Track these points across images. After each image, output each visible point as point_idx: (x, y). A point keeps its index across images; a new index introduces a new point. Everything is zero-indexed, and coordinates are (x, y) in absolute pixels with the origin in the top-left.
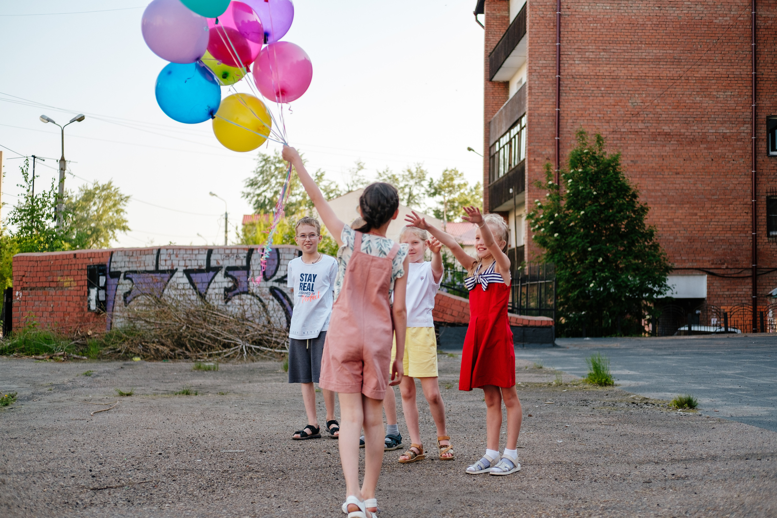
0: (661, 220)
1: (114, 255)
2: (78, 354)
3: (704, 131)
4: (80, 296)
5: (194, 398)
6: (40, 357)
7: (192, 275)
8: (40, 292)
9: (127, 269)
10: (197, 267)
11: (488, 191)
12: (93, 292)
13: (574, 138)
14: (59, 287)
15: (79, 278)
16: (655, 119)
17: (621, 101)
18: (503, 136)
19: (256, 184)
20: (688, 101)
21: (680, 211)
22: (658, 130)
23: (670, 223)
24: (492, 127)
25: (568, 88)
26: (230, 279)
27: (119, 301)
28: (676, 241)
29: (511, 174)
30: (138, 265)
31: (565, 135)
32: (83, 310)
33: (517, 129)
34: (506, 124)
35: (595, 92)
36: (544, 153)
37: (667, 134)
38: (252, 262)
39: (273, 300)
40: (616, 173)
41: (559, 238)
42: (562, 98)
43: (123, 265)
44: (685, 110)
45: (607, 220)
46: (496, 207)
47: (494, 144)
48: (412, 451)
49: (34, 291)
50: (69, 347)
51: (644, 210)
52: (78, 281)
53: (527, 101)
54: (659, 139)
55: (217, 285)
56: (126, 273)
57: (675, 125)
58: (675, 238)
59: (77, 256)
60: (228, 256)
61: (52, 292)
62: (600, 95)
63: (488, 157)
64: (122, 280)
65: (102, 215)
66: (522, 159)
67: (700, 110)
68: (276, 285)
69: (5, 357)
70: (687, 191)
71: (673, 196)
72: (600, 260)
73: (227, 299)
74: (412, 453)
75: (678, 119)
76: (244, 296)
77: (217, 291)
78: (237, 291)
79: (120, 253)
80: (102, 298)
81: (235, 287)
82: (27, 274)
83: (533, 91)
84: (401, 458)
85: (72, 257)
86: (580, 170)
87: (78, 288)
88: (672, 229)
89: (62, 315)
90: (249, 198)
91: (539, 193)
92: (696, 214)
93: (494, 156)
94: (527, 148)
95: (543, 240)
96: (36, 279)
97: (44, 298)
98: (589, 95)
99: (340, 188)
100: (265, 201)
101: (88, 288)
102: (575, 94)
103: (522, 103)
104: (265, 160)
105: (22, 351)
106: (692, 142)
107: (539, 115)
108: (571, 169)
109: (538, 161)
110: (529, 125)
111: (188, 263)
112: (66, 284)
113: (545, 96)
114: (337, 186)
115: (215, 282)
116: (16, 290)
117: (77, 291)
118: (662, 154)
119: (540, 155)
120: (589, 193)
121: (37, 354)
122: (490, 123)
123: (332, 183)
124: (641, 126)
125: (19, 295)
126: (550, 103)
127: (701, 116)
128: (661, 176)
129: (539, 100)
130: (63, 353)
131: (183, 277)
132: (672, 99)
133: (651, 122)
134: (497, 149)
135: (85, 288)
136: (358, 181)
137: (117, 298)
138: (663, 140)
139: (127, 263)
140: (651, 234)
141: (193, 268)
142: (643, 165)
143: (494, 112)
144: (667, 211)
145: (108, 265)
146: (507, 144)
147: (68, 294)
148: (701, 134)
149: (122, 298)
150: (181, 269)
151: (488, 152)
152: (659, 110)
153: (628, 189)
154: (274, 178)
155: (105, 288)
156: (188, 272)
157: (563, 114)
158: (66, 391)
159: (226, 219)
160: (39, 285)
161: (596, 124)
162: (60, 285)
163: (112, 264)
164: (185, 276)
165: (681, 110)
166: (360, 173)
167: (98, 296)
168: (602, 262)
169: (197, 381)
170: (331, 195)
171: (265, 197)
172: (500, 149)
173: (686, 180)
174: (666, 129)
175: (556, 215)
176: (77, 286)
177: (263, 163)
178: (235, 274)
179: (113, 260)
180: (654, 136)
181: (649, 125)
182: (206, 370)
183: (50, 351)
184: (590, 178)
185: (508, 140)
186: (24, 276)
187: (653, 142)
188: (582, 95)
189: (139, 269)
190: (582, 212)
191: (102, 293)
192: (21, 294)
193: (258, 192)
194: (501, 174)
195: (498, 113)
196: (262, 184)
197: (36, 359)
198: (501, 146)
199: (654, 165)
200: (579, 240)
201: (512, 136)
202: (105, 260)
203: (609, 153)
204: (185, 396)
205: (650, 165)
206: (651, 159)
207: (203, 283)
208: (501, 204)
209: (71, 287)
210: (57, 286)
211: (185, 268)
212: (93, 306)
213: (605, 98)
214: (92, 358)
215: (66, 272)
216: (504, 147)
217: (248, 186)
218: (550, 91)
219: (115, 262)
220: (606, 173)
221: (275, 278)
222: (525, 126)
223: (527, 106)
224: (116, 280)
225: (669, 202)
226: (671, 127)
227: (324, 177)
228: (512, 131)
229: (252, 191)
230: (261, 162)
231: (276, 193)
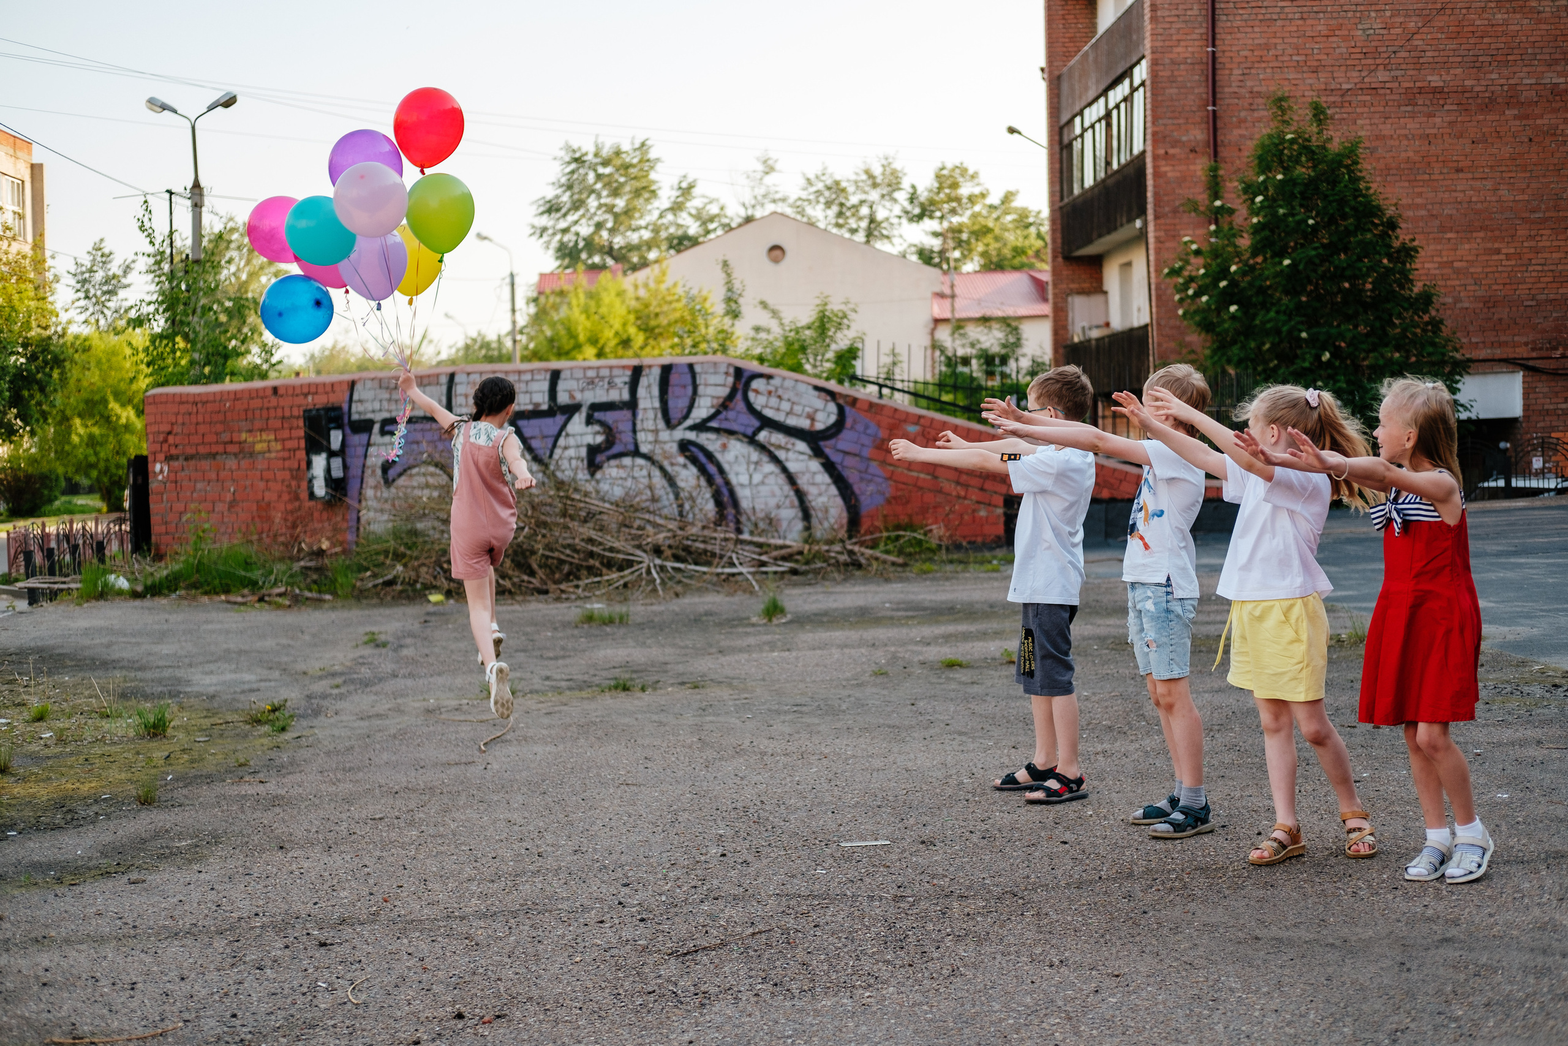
0: (1427, 265)
1: (358, 387)
2: (310, 590)
3: (1511, 82)
4: (291, 470)
5: (647, 697)
6: (232, 598)
7: (521, 423)
8: (205, 464)
9: (386, 415)
10: (530, 407)
11: (1058, 215)
12: (319, 462)
13: (1246, 105)
14: (245, 452)
15: (286, 434)
16: (1411, 60)
17: (1340, 27)
18: (1090, 104)
19: (558, 210)
20: (1478, 22)
21: (1467, 246)
22: (1418, 84)
23: (1446, 271)
24: (1065, 86)
25: (1231, 5)
26: (597, 428)
27: (373, 478)
28: (1459, 305)
29: (1110, 182)
31: (1227, 101)
32: (297, 498)
33: (1123, 89)
34: (1098, 82)
35: (1287, 10)
36: (1184, 139)
37: (1436, 91)
38: (641, 392)
39: (685, 466)
40: (1354, 180)
41: (1239, 314)
42: (1219, 24)
43: (377, 406)
44: (1472, 41)
45: (1339, 275)
46: (1079, 247)
47: (1071, 121)
48: (1275, 840)
49: (192, 463)
50: (291, 576)
51: (1408, 253)
52: (283, 440)
53: (1148, 34)
54: (1420, 102)
55: (571, 441)
56: (383, 422)
57: (1452, 71)
58: (1457, 300)
59: (280, 392)
60: (591, 382)
61: (231, 463)
62: (1297, 16)
63: (1057, 148)
64: (376, 437)
65: (246, 282)
66: (1136, 152)
67: (1503, 39)
68: (691, 436)
69: (162, 601)
70: (1479, 206)
71: (1451, 216)
72: (1327, 356)
73: (593, 466)
74: (1275, 845)
75: (1459, 59)
76: (627, 461)
77: (571, 452)
78: (616, 449)
79: (369, 384)
80: (337, 473)
81: (610, 442)
82: (177, 429)
83: (1159, 13)
84: (1254, 855)
85: (269, 392)
86: (1280, 177)
87: (286, 454)
88: (1449, 283)
89: (255, 508)
90: (545, 238)
91: (1177, 221)
92: (1498, 251)
93: (1070, 146)
94: (1149, 131)
95: (1205, 319)
96: (196, 439)
97: (213, 476)
98: (1275, 17)
99: (729, 212)
100: (576, 242)
101: (308, 454)
102: (1245, 17)
103: (1135, 37)
104: (576, 160)
105: (195, 586)
106: (1489, 104)
107: (1173, 62)
108: (1258, 175)
109: (1174, 156)
110: (1153, 83)
112: (259, 447)
113: (1186, 22)
114: (722, 208)
115: (567, 435)
116: (155, 461)
117: (284, 459)
118: (1428, 131)
119: (1176, 143)
120: (1299, 223)
121: (227, 591)
122: (1059, 77)
123: (711, 202)
124: (1382, 75)
125: (162, 471)
126: (1195, 36)
127: (1505, 51)
128: (1427, 177)
129: (1173, 31)
130: (282, 589)
132: (1446, 18)
133: (1404, 67)
134: (1078, 130)
135: (302, 454)
136: (764, 196)
137: (368, 472)
138: (1428, 102)
139: (385, 405)
140: (1426, 299)
142: (1388, 155)
143: (1068, 56)
144: (1439, 247)
145: (345, 407)
146: (1099, 120)
147: (265, 466)
148: (1506, 88)
149: (379, 472)
151: (1057, 138)
152: (1420, 43)
153: (1377, 211)
154: (593, 196)
155: (342, 452)
157: (1221, 58)
159: (513, 285)
160: (202, 450)
161: (1291, 76)
162: (247, 450)
163: (354, 406)
165: (1464, 41)
166: (769, 180)
167: (328, 470)
168: (1329, 361)
169: (609, 652)
170: (711, 226)
171: (577, 234)
172: (1084, 130)
173: (1478, 183)
174: (1435, 80)
175: (1233, 268)
176: (284, 449)
177: (573, 166)
178: (609, 417)
179: (356, 397)
180: (1411, 97)
181: (1399, 73)
182: (605, 624)
183: (253, 585)
184: (1301, 193)
185: (1102, 112)
186: (169, 433)
187: (1409, 108)
188: (1260, 17)
190: (1287, 262)
191: (337, 463)
192: (166, 469)
193: (563, 224)
194: (1089, 182)
195: (1077, 58)
196: (569, 210)
197: (228, 602)
198: (1087, 124)
199: (1411, 154)
200: (1283, 318)
201: (1111, 105)
202: (340, 398)
203: (1336, 139)
204: (623, 694)
205: (1403, 155)
206: (1405, 142)
207: (544, 437)
208: (1089, 241)
209: (269, 451)
210: (241, 451)
212: (320, 489)
213: (1309, 22)
214: (346, 597)
215: (258, 424)
216: (1092, 126)
217: (542, 213)
218: (1195, 12)
219: (360, 401)
220: (1334, 183)
221: (689, 422)
222: (1143, 84)
223: (1148, 43)
224: (364, 437)
225: (1443, 229)
226: (1444, 77)
227: (695, 191)
228: (1111, 94)
229: (550, 223)
230: (569, 163)
231: (599, 226)
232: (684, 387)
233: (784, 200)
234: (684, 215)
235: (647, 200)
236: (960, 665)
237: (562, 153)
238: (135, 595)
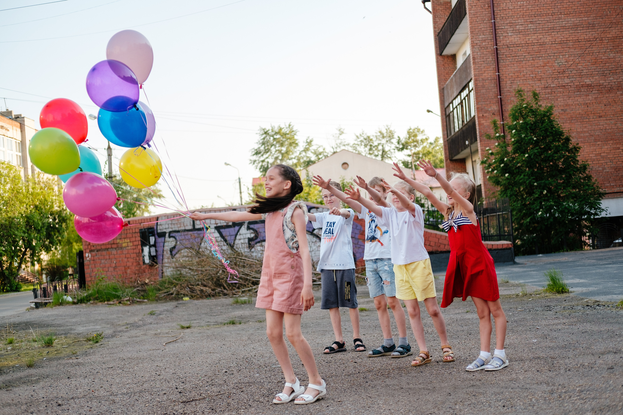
0: (590, 155)
1: (160, 219)
2: (140, 298)
3: (618, 80)
4: (136, 253)
5: (240, 326)
6: (112, 303)
7: (222, 230)
8: (104, 253)
9: (171, 230)
10: (225, 224)
11: (446, 143)
12: (146, 249)
13: (513, 95)
15: (133, 239)
16: (577, 74)
17: (548, 62)
18: (455, 99)
19: (260, 153)
20: (603, 58)
21: (606, 147)
22: (581, 84)
23: (599, 157)
24: (445, 92)
25: (505, 56)
26: (252, 231)
27: (167, 254)
28: (605, 171)
29: (464, 128)
30: (179, 226)
31: (505, 94)
32: (139, 264)
33: (466, 92)
34: (457, 89)
35: (527, 57)
36: (490, 109)
37: (588, 86)
40: (551, 121)
41: (509, 177)
42: (500, 64)
43: (167, 226)
44: (601, 65)
45: (546, 160)
46: (455, 156)
47: (449, 106)
48: (421, 357)
49: (100, 252)
50: (133, 293)
51: (576, 149)
52: (133, 242)
53: (472, 69)
54: (583, 90)
55: (242, 237)
56: (170, 232)
57: (594, 78)
58: (604, 169)
59: (131, 223)
61: (114, 252)
62: (531, 59)
63: (444, 117)
64: (167, 238)
66: (472, 116)
67: (614, 64)
69: (84, 305)
70: (610, 131)
71: (599, 135)
72: (545, 192)
73: (250, 246)
74: (421, 358)
75: (597, 73)
77: (242, 241)
78: (258, 240)
79: (164, 218)
80: (153, 253)
81: (256, 237)
83: (476, 61)
84: (413, 363)
86: (521, 122)
87: (134, 247)
88: (600, 162)
89: (123, 269)
90: (256, 164)
91: (489, 142)
92: (619, 148)
93: (449, 115)
94: (476, 107)
95: (496, 180)
97: (108, 257)
98: (522, 60)
99: (327, 150)
100: (268, 165)
101: (142, 247)
102: (510, 60)
103: (468, 71)
104: (265, 133)
105: (97, 299)
106: (610, 90)
107: (483, 80)
108: (513, 121)
109: (486, 116)
110: (475, 88)
111: (218, 221)
112: (124, 245)
113: (487, 63)
114: (324, 149)
115: (240, 234)
116: (86, 252)
117: (133, 249)
118: (586, 102)
119: (486, 111)
120: (530, 139)
121: (109, 300)
122: (443, 89)
123: (319, 147)
124: (567, 81)
125: (88, 256)
126: (491, 69)
127: (615, 69)
128: (588, 120)
129: (482, 67)
130: (128, 298)
131: (214, 232)
132: (590, 57)
133: (575, 77)
134: (451, 109)
135: (140, 247)
136: (340, 144)
137: (165, 253)
138: (586, 90)
139: (170, 225)
140: (584, 168)
141: (222, 224)
142: (571, 112)
143: (446, 80)
144: (595, 148)
145: (155, 227)
146: (459, 105)
147: (127, 252)
148: (616, 83)
149: (169, 252)
150: (213, 226)
151: (444, 113)
152: (581, 67)
153: (561, 134)
154: (273, 147)
155: (154, 246)
156: (218, 228)
157: (502, 77)
158: (140, 328)
159: (240, 182)
160: (103, 247)
161: (530, 83)
162: (119, 246)
163: (158, 227)
164: (216, 231)
165: (598, 65)
166: (342, 137)
167: (150, 252)
168: (546, 193)
169: (237, 313)
170: (320, 157)
171: (268, 162)
172: (454, 109)
173: (608, 122)
174: (588, 81)
175: (505, 159)
176: (133, 245)
177: (264, 136)
178: (255, 226)
179: (159, 223)
180: (579, 88)
181: (573, 79)
182: (243, 304)
183: (118, 297)
184: (530, 127)
185: (459, 101)
187: (578, 93)
188: (516, 60)
189: (180, 229)
190: (526, 155)
191: (153, 249)
192: (90, 255)
193: (262, 159)
194: (457, 129)
195: (449, 80)
196: (264, 153)
197: (108, 304)
198: (454, 107)
199: (581, 111)
200: (526, 177)
201: (462, 98)
202: (153, 224)
203: (544, 105)
204: (232, 325)
205: (577, 112)
206: (578, 107)
207: (231, 236)
208: (458, 153)
209: (128, 246)
210: (118, 247)
211: (215, 225)
212: (147, 260)
213: (536, 61)
214: (152, 301)
215: (124, 236)
216: (456, 107)
217: (254, 155)
218: (490, 59)
219: (161, 225)
220: (543, 123)
222: (472, 89)
223: (473, 73)
224: (162, 239)
225: (596, 140)
226: (591, 80)
227: (313, 143)
228: (462, 94)
229: (257, 159)
230: (262, 134)
231: (276, 158)
233: (348, 145)
234: (309, 152)
235: (295, 147)
236: (365, 310)
237: (260, 131)
238: (74, 303)
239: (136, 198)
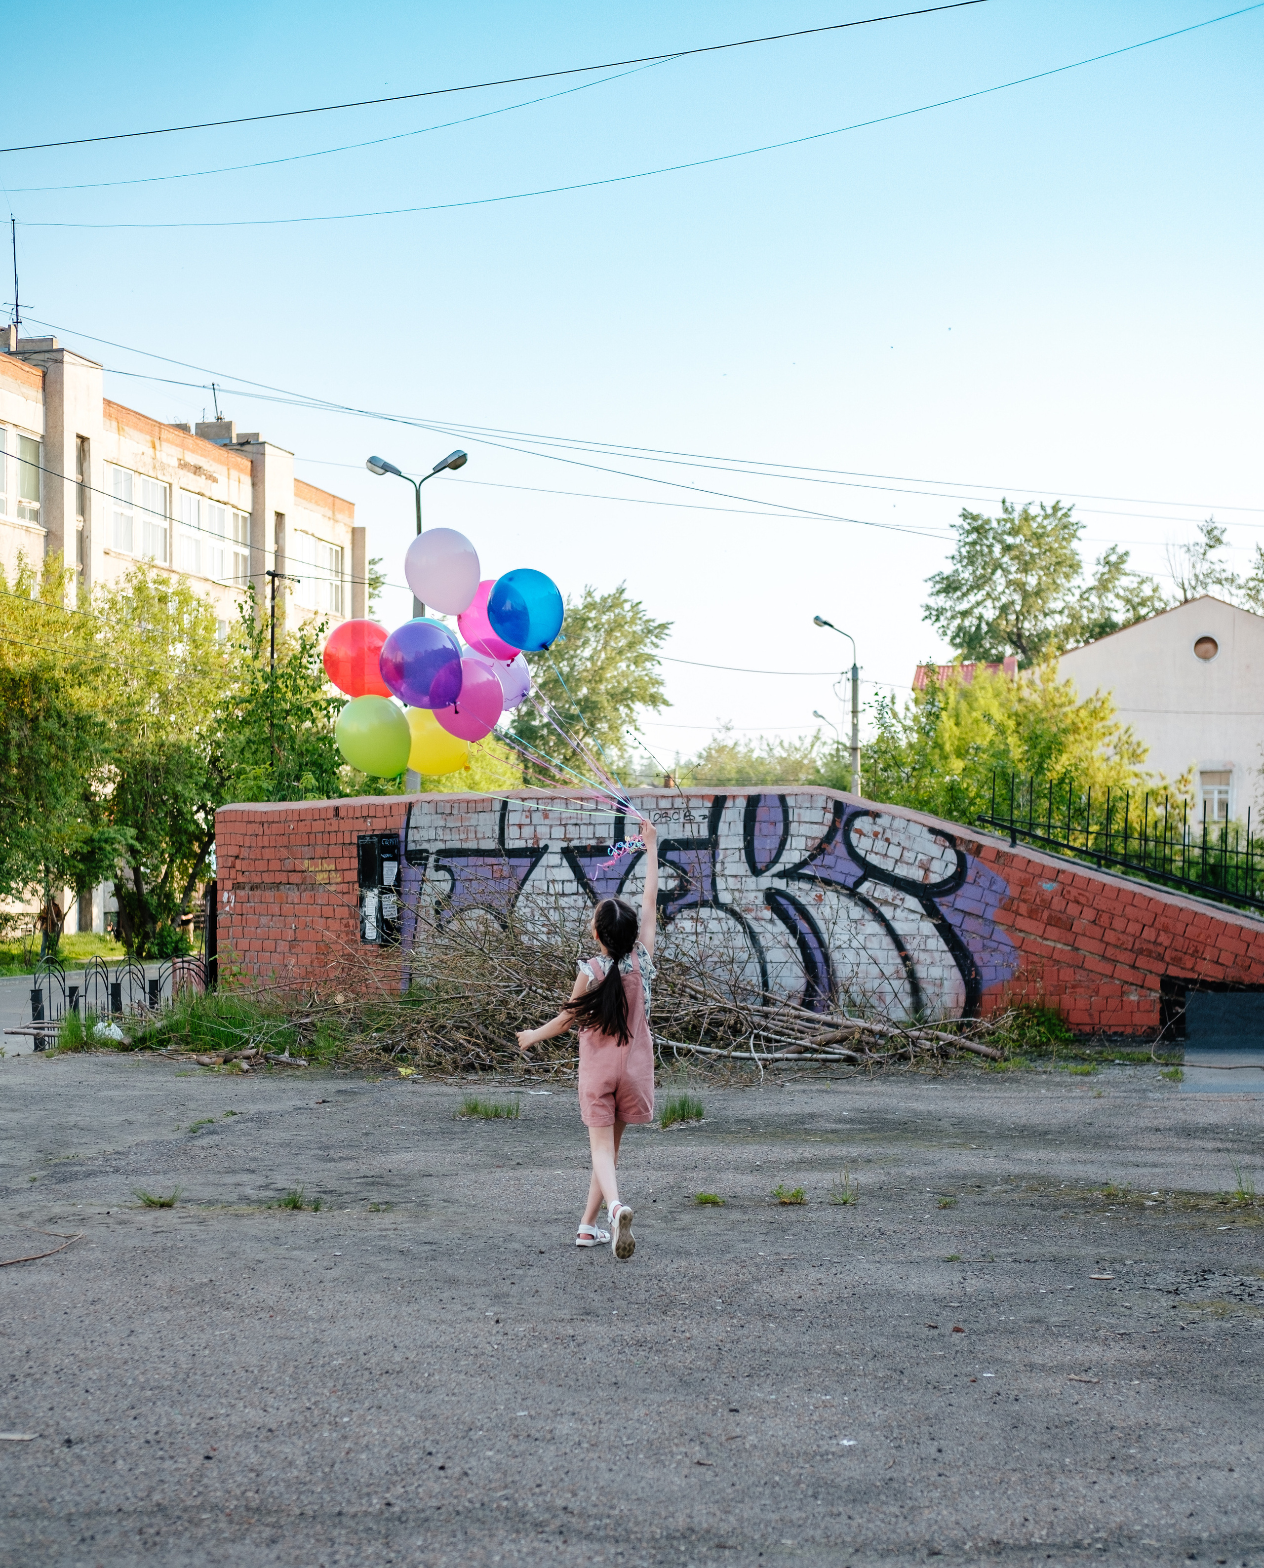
1: (415, 811)
4: (349, 906)
6: (207, 1059)
7: (583, 861)
8: (269, 895)
9: (441, 846)
10: (593, 843)
12: (371, 899)
14: (307, 885)
15: (343, 863)
19: (956, 589)
26: (670, 870)
27: (427, 919)
30: (463, 836)
32: (353, 939)
38: (722, 828)
39: (771, 921)
43: (432, 834)
49: (257, 893)
52: (342, 871)
56: (440, 853)
59: (342, 813)
61: (293, 895)
64: (431, 873)
68: (780, 884)
76: (704, 912)
78: (689, 899)
79: (426, 808)
80: (390, 913)
81: (683, 889)
82: (244, 853)
85: (331, 813)
87: (344, 887)
89: (314, 950)
90: (943, 621)
96: (261, 865)
97: (276, 910)
99: (1165, 594)
100: (978, 627)
101: (362, 889)
104: (976, 530)
111: (572, 832)
112: (320, 877)
114: (1155, 590)
115: (635, 878)
116: (223, 889)
117: (342, 893)
123: (1142, 582)
125: (229, 902)
130: (254, 1051)
131: (560, 866)
135: (355, 889)
136: (1207, 575)
137: (422, 914)
139: (440, 832)
141: (585, 843)
145: (402, 833)
147: (325, 901)
149: (432, 913)
150: (556, 846)
154: (999, 572)
155: (395, 889)
156: (567, 853)
159: (855, 680)
160: (268, 878)
162: (308, 881)
163: (410, 833)
164: (565, 863)
166: (1212, 554)
167: (380, 909)
170: (1143, 611)
171: (980, 618)
176: (344, 882)
177: (974, 536)
178: (685, 857)
179: (412, 824)
186: (237, 857)
189: (465, 846)
192: (233, 897)
193: (964, 606)
196: (972, 588)
202: (396, 823)
207: (608, 879)
209: (329, 883)
210: (304, 881)
211: (565, 845)
212: (371, 933)
215: (320, 851)
217: (938, 592)
219: (416, 827)
221: (778, 868)
224: (419, 871)
227: (1127, 567)
229: (949, 604)
230: (968, 533)
231: (1004, 609)
232: (775, 824)
233: (1232, 580)
234: (1111, 596)
235: (1067, 576)
237: (960, 521)
239: (586, 699)
